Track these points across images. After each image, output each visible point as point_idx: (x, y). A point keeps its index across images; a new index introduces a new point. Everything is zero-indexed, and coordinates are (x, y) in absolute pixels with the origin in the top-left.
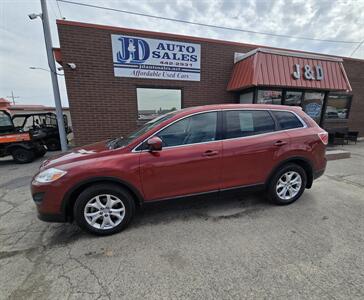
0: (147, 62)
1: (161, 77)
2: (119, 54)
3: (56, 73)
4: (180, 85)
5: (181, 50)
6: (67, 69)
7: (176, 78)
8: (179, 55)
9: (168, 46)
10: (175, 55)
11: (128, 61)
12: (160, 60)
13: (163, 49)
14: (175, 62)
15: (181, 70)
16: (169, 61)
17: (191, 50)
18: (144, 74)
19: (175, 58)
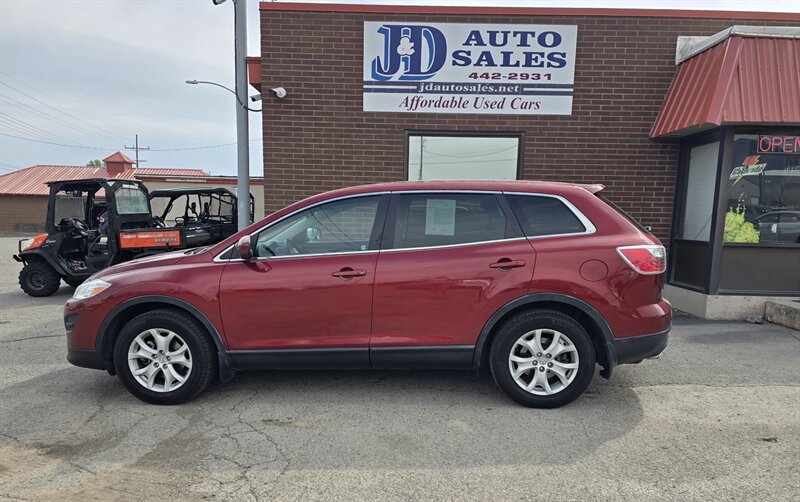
0: (439, 76)
1: (470, 110)
2: (376, 63)
3: (247, 109)
4: (517, 126)
5: (524, 43)
6: (269, 98)
7: (507, 110)
8: (518, 55)
9: (493, 35)
10: (507, 56)
11: (395, 77)
12: (471, 69)
13: (480, 43)
14: (506, 71)
15: (522, 90)
16: (491, 70)
17: (549, 40)
18: (429, 104)
19: (506, 63)
